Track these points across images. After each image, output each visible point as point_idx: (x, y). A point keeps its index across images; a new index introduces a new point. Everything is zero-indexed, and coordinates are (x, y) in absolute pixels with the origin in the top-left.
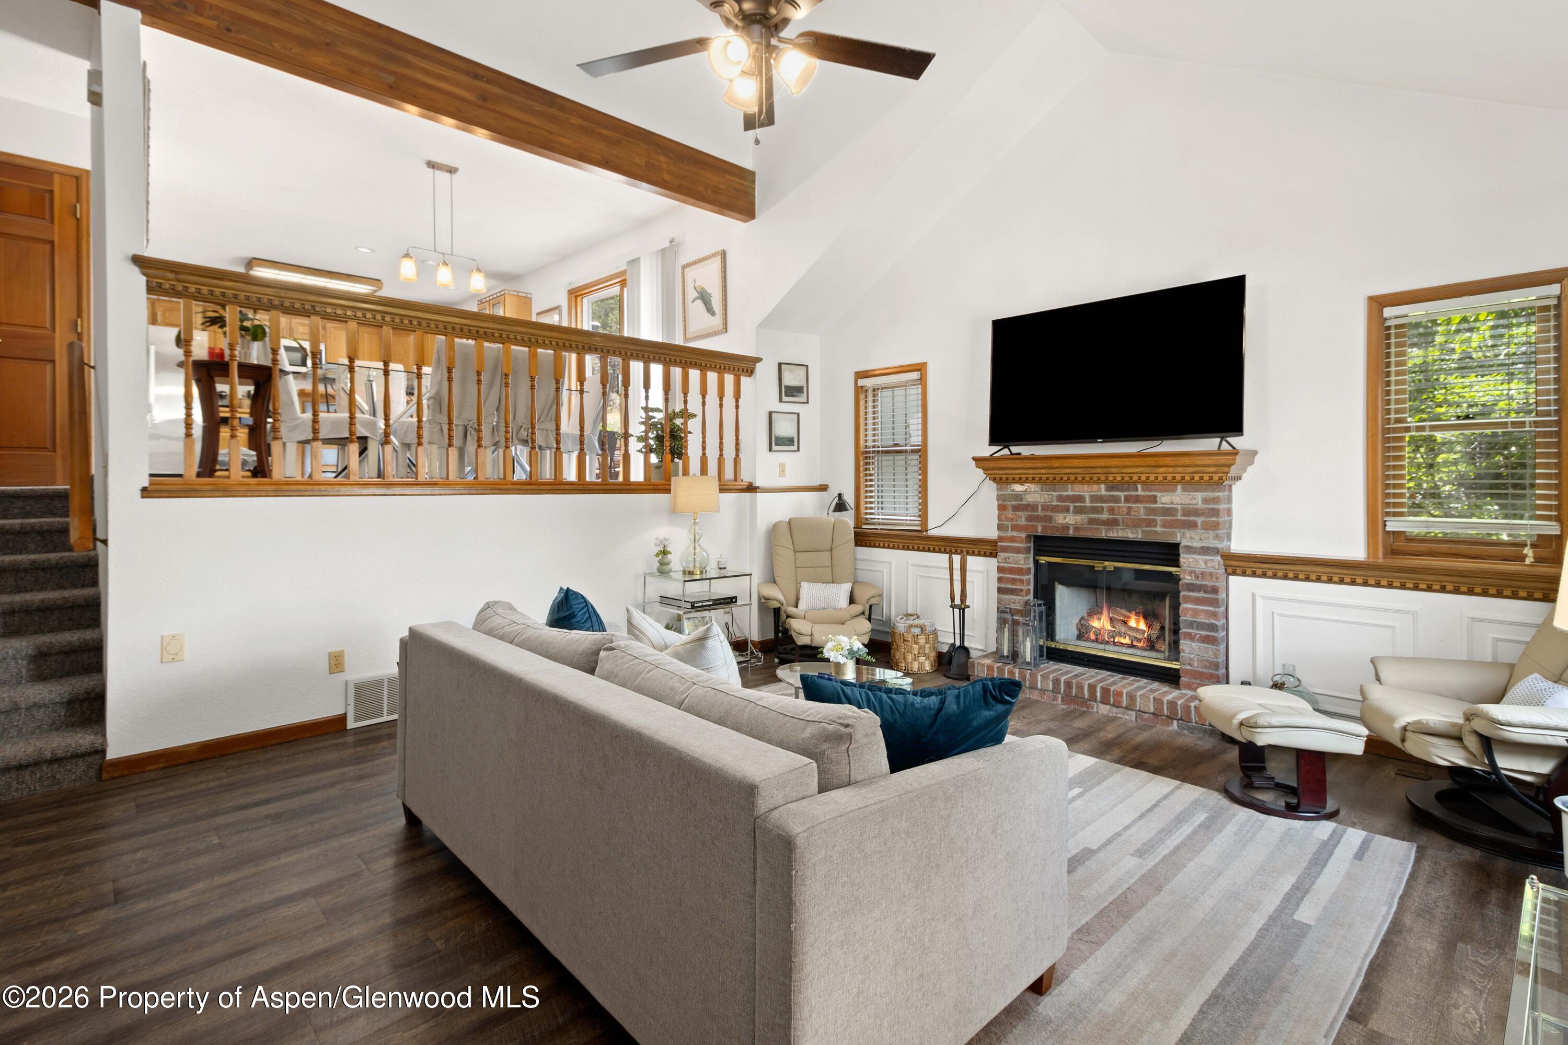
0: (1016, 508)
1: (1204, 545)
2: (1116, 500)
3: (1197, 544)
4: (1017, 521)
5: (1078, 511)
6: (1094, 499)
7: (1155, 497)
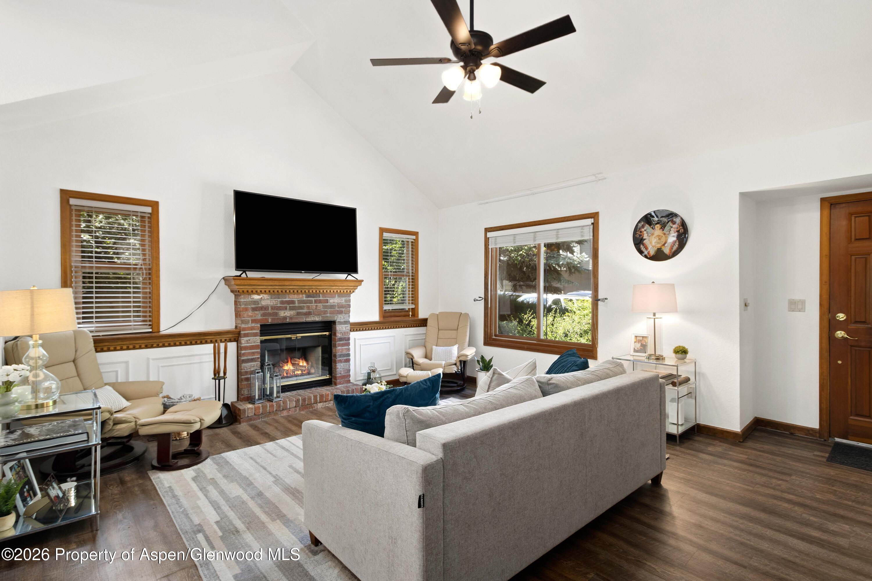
0: (254, 309)
1: (345, 320)
2: (311, 302)
3: (342, 320)
4: (255, 317)
5: (291, 309)
6: (300, 302)
7: (327, 300)
